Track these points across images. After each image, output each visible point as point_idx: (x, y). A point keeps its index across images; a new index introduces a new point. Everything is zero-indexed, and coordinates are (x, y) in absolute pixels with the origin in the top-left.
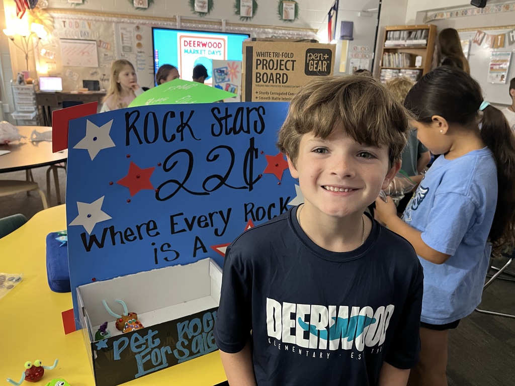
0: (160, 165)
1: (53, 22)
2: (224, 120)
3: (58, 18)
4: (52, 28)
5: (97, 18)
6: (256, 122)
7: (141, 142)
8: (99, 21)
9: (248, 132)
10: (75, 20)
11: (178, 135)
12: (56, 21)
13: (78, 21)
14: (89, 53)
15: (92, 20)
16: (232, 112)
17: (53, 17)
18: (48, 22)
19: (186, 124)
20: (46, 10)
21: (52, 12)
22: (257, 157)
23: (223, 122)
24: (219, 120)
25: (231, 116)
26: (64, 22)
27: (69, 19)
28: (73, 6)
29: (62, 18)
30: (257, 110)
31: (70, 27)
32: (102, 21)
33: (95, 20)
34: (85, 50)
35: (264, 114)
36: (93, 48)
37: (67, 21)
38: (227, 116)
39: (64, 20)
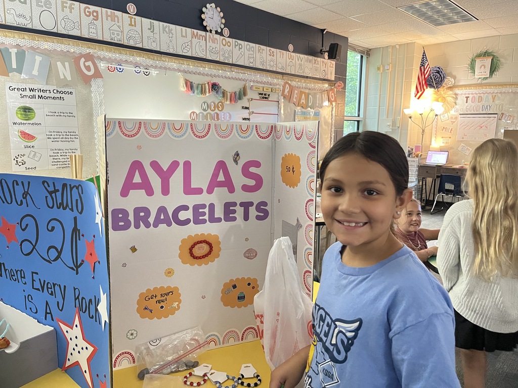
0: (18, 223)
1: (457, 98)
2: (54, 194)
3: (462, 94)
4: (454, 104)
5: (504, 90)
6: (77, 200)
7: (4, 203)
8: (504, 93)
9: (72, 210)
10: (479, 95)
11: (24, 201)
12: (459, 97)
13: (482, 95)
14: (486, 127)
15: (497, 93)
16: (59, 187)
17: (456, 94)
18: (450, 99)
19: (27, 192)
20: (450, 88)
21: (456, 89)
22: (79, 240)
23: (53, 195)
24: (51, 193)
25: (58, 191)
26: (467, 98)
27: (472, 94)
28: (479, 81)
29: (465, 94)
30: (77, 188)
31: (472, 102)
32: (508, 92)
33: (501, 93)
34: (483, 124)
35: (82, 193)
36: (493, 120)
37: (471, 96)
38: (56, 191)
39: (467, 96)
